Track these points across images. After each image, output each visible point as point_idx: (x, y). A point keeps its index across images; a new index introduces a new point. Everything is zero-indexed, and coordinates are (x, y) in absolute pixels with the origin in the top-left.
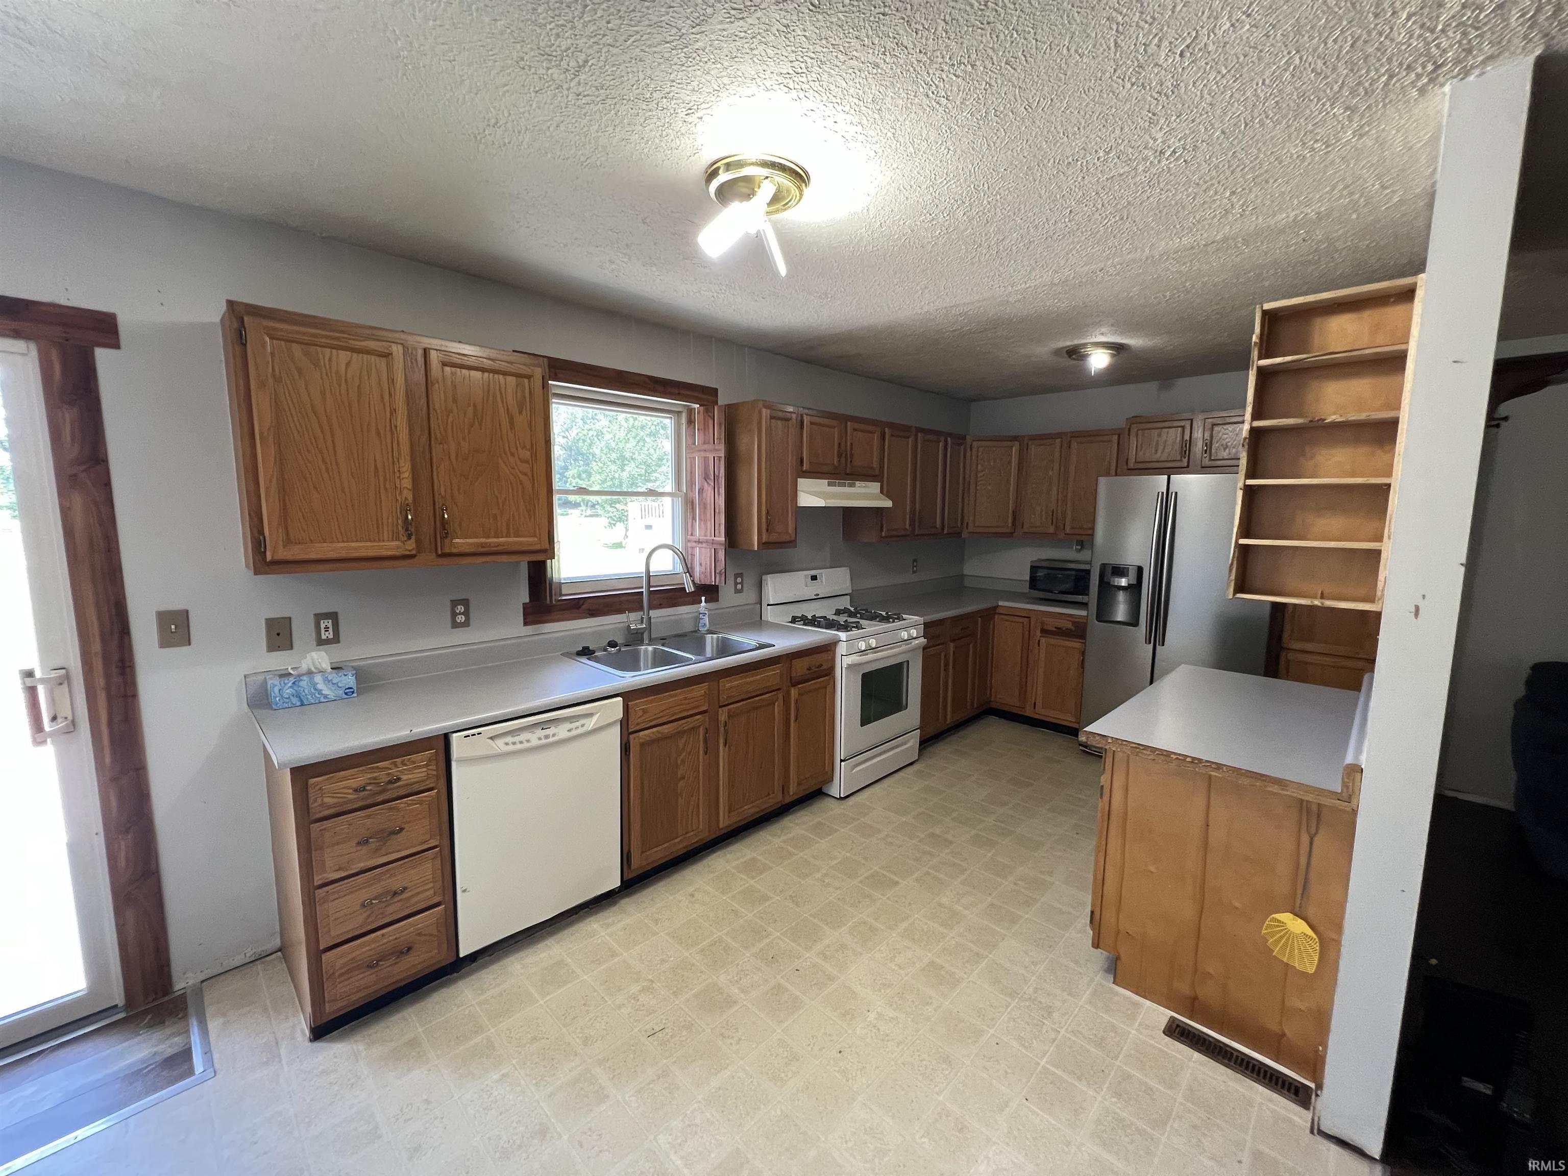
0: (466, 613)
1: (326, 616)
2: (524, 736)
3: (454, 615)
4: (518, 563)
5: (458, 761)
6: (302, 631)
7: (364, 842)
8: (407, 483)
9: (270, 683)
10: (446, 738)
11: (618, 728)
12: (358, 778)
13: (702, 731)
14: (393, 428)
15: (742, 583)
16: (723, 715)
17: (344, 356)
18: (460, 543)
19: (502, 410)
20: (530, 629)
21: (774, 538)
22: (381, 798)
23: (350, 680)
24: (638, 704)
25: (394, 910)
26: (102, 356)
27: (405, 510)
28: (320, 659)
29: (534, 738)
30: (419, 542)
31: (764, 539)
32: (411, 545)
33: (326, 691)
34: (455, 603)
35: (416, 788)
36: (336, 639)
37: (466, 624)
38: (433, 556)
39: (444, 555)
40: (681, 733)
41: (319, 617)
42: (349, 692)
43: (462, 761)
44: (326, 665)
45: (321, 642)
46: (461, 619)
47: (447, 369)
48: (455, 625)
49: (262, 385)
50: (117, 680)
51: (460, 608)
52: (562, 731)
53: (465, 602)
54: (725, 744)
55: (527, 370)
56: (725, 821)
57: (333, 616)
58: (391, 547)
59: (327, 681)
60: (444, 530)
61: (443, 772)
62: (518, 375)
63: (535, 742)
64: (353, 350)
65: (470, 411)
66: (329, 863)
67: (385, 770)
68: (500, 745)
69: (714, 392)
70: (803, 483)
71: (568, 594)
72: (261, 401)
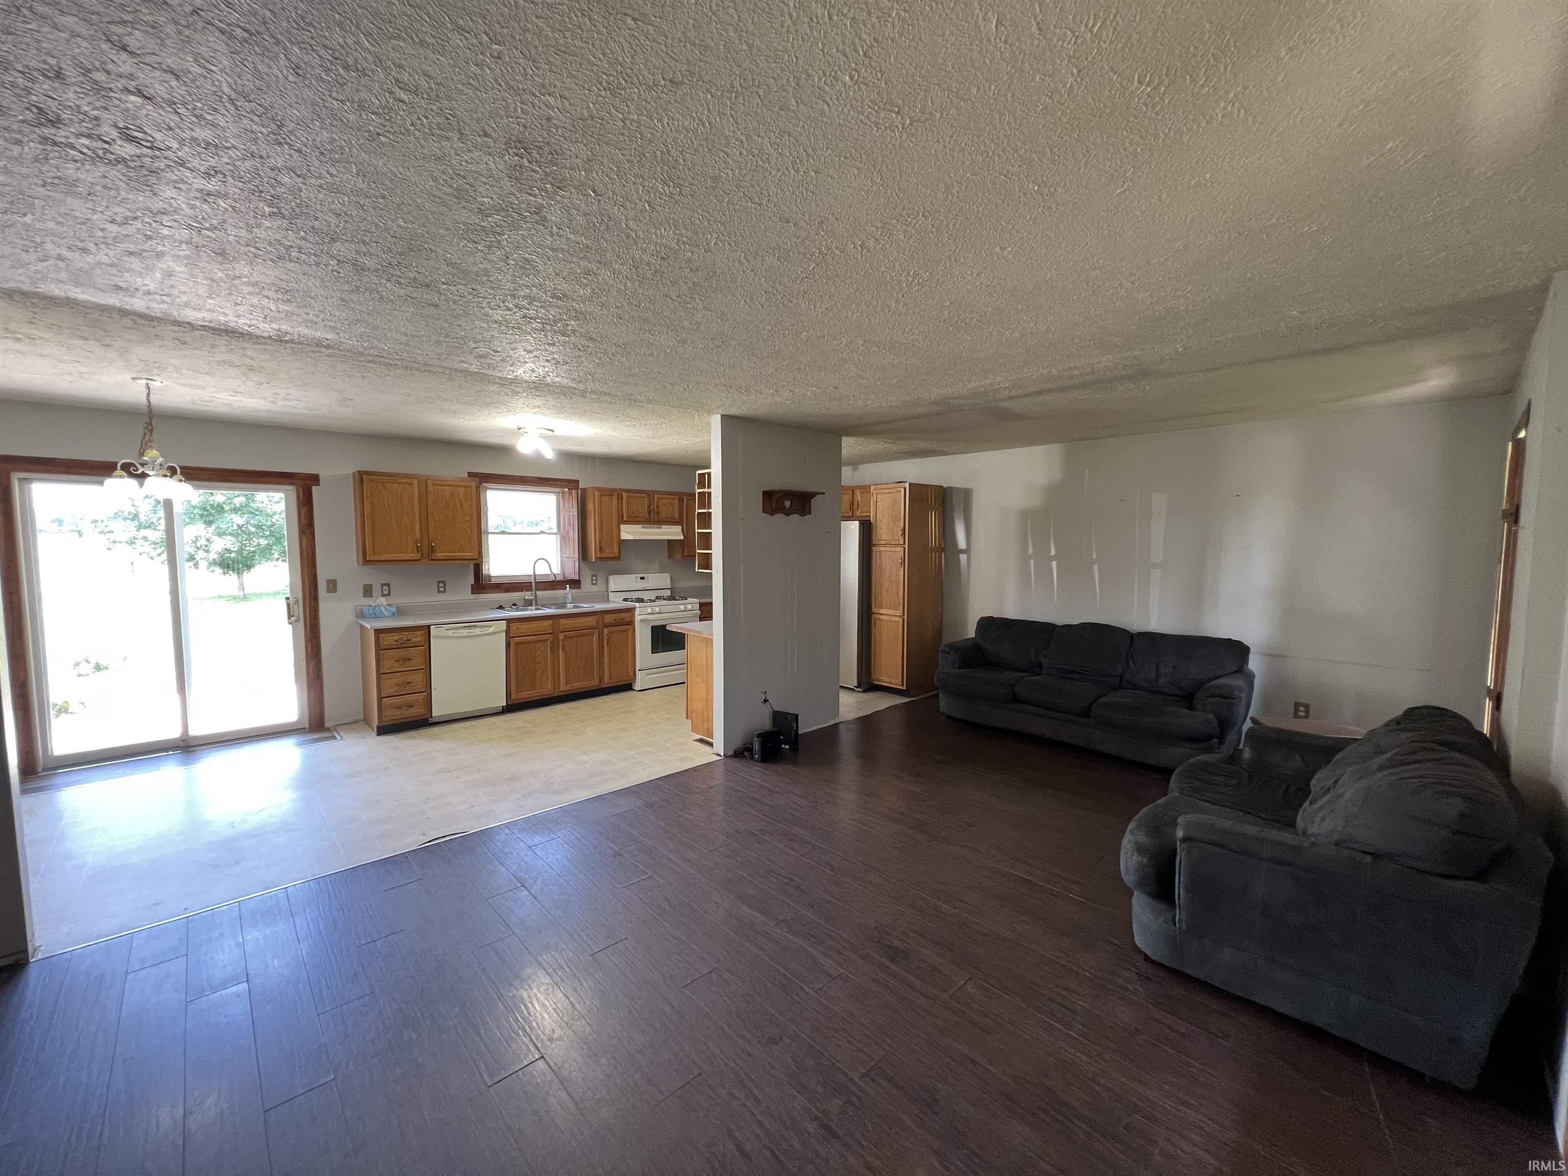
0: (444, 587)
1: (386, 585)
2: (460, 631)
3: (439, 587)
4: (469, 564)
5: (433, 637)
6: (376, 590)
7: (398, 661)
8: (418, 532)
9: (364, 609)
10: (429, 626)
11: (504, 634)
12: (396, 637)
13: (549, 642)
14: (413, 511)
15: (596, 580)
16: (561, 636)
17: (395, 486)
18: (439, 555)
19: (457, 500)
20: (474, 596)
21: (604, 555)
22: (404, 646)
23: (394, 609)
24: (514, 626)
25: (408, 689)
26: (315, 489)
27: (417, 542)
28: (383, 601)
29: (465, 632)
30: (422, 555)
31: (598, 556)
32: (419, 555)
33: (385, 613)
34: (439, 582)
35: (416, 644)
36: (389, 594)
37: (444, 592)
38: (428, 560)
39: (433, 560)
40: (538, 641)
41: (383, 585)
42: (394, 614)
43: (436, 637)
44: (385, 604)
45: (383, 595)
46: (442, 589)
47: (435, 487)
48: (439, 592)
49: (368, 498)
50: (313, 604)
51: (442, 585)
52: (477, 631)
53: (444, 582)
54: (563, 650)
55: (469, 484)
56: (564, 688)
57: (388, 585)
58: (411, 556)
59: (385, 609)
60: (432, 550)
61: (427, 641)
62: (465, 487)
63: (465, 634)
64: (399, 483)
65: (444, 502)
66: (386, 666)
67: (406, 635)
68: (450, 633)
69: (577, 482)
70: (623, 527)
71: (493, 581)
72: (367, 503)
